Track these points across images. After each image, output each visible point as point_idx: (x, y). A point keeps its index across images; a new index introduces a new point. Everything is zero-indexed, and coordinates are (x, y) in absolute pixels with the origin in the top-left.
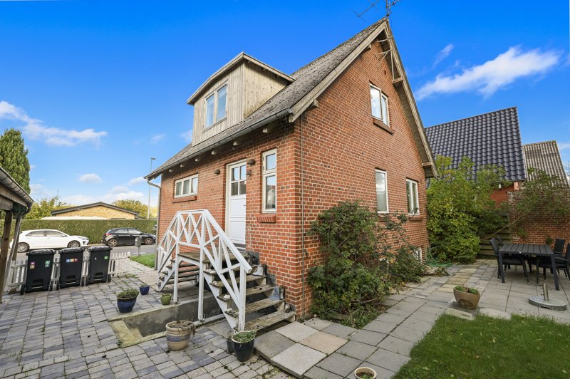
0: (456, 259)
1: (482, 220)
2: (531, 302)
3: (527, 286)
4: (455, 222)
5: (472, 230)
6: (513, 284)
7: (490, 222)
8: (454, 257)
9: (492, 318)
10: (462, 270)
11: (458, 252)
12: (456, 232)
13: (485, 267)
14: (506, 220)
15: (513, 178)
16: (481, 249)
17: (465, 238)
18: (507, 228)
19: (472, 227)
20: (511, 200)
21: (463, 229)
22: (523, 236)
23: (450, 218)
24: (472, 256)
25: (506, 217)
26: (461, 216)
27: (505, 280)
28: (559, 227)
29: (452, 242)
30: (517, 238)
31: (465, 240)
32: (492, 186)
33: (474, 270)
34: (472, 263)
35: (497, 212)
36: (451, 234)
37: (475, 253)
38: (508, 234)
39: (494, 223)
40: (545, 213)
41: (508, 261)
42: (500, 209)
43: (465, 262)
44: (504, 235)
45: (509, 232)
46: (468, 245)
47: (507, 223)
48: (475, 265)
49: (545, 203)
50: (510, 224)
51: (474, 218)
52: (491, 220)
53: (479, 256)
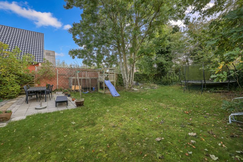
0: (6, 98)
1: (23, 78)
2: (36, 109)
3: (36, 103)
4: (7, 79)
5: (17, 82)
6: (32, 103)
7: (26, 79)
8: (5, 97)
9: (16, 121)
10: (9, 103)
11: (7, 94)
12: (7, 84)
13: (21, 99)
14: (33, 78)
15: (39, 61)
16: (21, 91)
17: (12, 86)
18: (33, 81)
19: (17, 81)
20: (36, 70)
21: (12, 82)
22: (39, 84)
23: (4, 77)
24: (15, 95)
25: (33, 77)
26: (11, 76)
27: (28, 103)
28: (50, 80)
29: (4, 89)
30: (37, 85)
31: (12, 87)
32: (29, 63)
33: (16, 101)
34: (16, 98)
35: (30, 74)
36: (4, 85)
37: (17, 93)
38: (34, 84)
39: (28, 79)
40: (47, 75)
41: (30, 94)
42: (31, 73)
43: (11, 98)
44: (32, 84)
45: (34, 83)
46: (14, 89)
47: (33, 79)
48: (17, 98)
49: (47, 72)
50: (35, 79)
51: (18, 77)
52: (27, 78)
53: (20, 94)
